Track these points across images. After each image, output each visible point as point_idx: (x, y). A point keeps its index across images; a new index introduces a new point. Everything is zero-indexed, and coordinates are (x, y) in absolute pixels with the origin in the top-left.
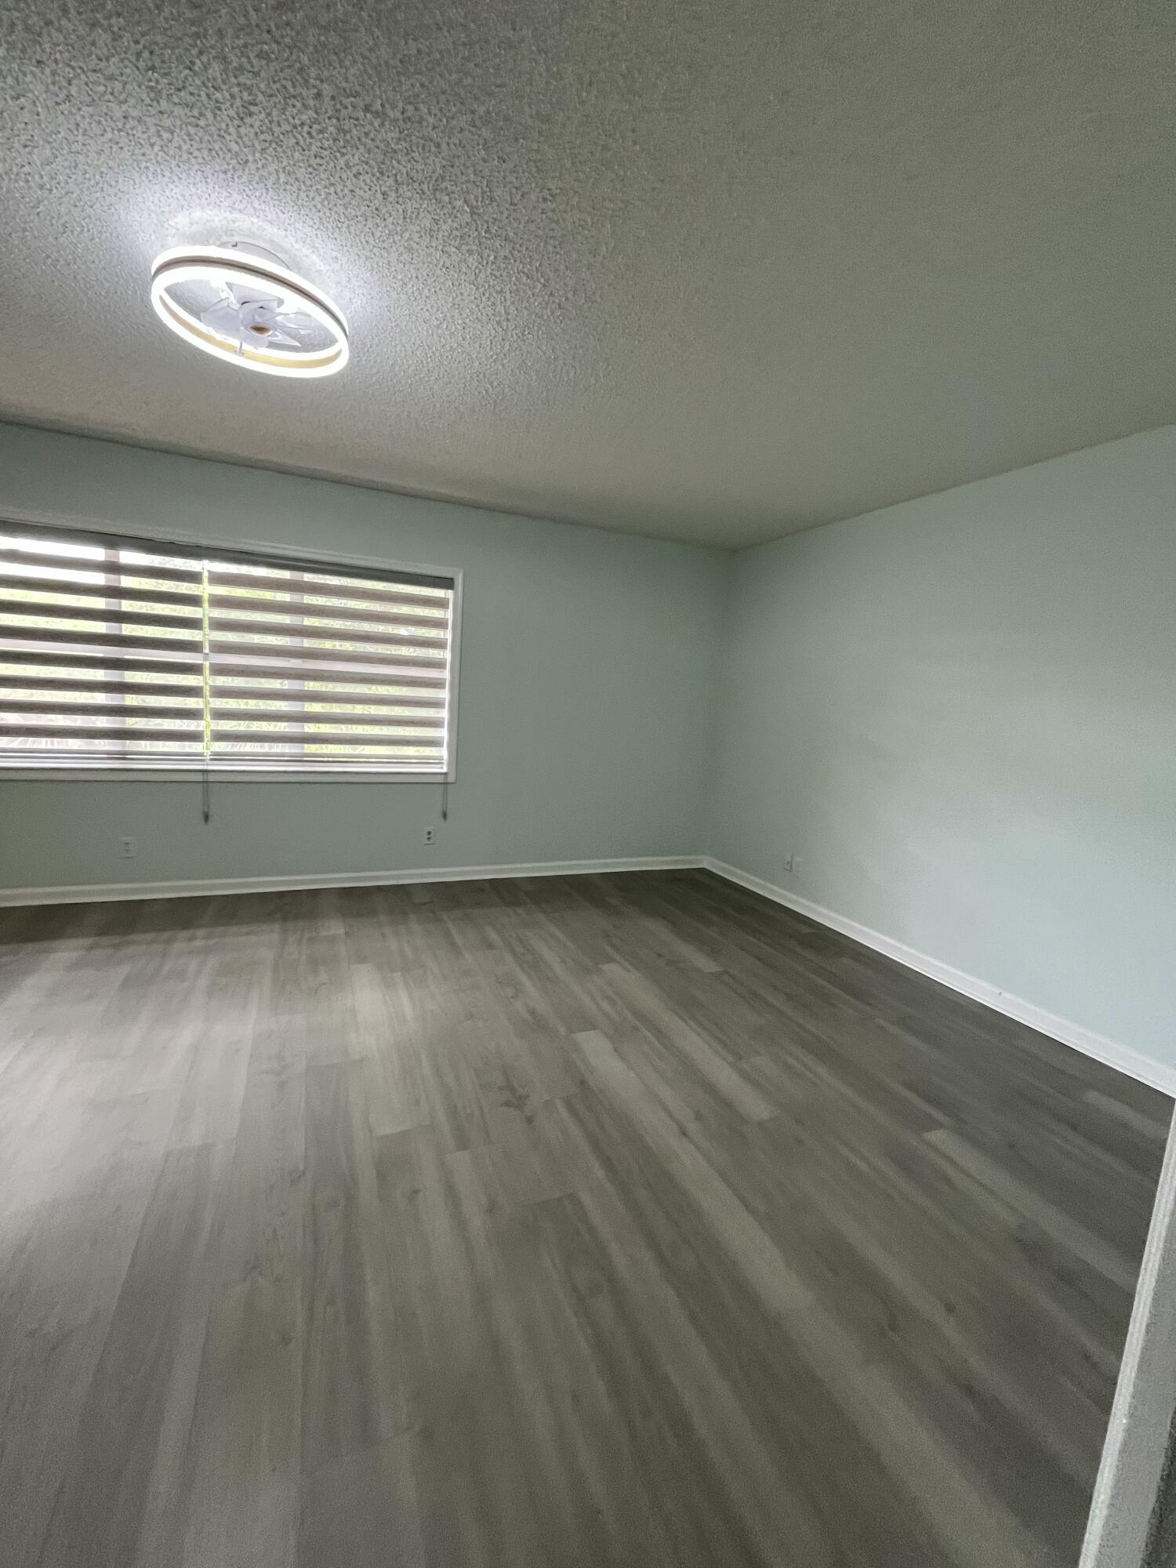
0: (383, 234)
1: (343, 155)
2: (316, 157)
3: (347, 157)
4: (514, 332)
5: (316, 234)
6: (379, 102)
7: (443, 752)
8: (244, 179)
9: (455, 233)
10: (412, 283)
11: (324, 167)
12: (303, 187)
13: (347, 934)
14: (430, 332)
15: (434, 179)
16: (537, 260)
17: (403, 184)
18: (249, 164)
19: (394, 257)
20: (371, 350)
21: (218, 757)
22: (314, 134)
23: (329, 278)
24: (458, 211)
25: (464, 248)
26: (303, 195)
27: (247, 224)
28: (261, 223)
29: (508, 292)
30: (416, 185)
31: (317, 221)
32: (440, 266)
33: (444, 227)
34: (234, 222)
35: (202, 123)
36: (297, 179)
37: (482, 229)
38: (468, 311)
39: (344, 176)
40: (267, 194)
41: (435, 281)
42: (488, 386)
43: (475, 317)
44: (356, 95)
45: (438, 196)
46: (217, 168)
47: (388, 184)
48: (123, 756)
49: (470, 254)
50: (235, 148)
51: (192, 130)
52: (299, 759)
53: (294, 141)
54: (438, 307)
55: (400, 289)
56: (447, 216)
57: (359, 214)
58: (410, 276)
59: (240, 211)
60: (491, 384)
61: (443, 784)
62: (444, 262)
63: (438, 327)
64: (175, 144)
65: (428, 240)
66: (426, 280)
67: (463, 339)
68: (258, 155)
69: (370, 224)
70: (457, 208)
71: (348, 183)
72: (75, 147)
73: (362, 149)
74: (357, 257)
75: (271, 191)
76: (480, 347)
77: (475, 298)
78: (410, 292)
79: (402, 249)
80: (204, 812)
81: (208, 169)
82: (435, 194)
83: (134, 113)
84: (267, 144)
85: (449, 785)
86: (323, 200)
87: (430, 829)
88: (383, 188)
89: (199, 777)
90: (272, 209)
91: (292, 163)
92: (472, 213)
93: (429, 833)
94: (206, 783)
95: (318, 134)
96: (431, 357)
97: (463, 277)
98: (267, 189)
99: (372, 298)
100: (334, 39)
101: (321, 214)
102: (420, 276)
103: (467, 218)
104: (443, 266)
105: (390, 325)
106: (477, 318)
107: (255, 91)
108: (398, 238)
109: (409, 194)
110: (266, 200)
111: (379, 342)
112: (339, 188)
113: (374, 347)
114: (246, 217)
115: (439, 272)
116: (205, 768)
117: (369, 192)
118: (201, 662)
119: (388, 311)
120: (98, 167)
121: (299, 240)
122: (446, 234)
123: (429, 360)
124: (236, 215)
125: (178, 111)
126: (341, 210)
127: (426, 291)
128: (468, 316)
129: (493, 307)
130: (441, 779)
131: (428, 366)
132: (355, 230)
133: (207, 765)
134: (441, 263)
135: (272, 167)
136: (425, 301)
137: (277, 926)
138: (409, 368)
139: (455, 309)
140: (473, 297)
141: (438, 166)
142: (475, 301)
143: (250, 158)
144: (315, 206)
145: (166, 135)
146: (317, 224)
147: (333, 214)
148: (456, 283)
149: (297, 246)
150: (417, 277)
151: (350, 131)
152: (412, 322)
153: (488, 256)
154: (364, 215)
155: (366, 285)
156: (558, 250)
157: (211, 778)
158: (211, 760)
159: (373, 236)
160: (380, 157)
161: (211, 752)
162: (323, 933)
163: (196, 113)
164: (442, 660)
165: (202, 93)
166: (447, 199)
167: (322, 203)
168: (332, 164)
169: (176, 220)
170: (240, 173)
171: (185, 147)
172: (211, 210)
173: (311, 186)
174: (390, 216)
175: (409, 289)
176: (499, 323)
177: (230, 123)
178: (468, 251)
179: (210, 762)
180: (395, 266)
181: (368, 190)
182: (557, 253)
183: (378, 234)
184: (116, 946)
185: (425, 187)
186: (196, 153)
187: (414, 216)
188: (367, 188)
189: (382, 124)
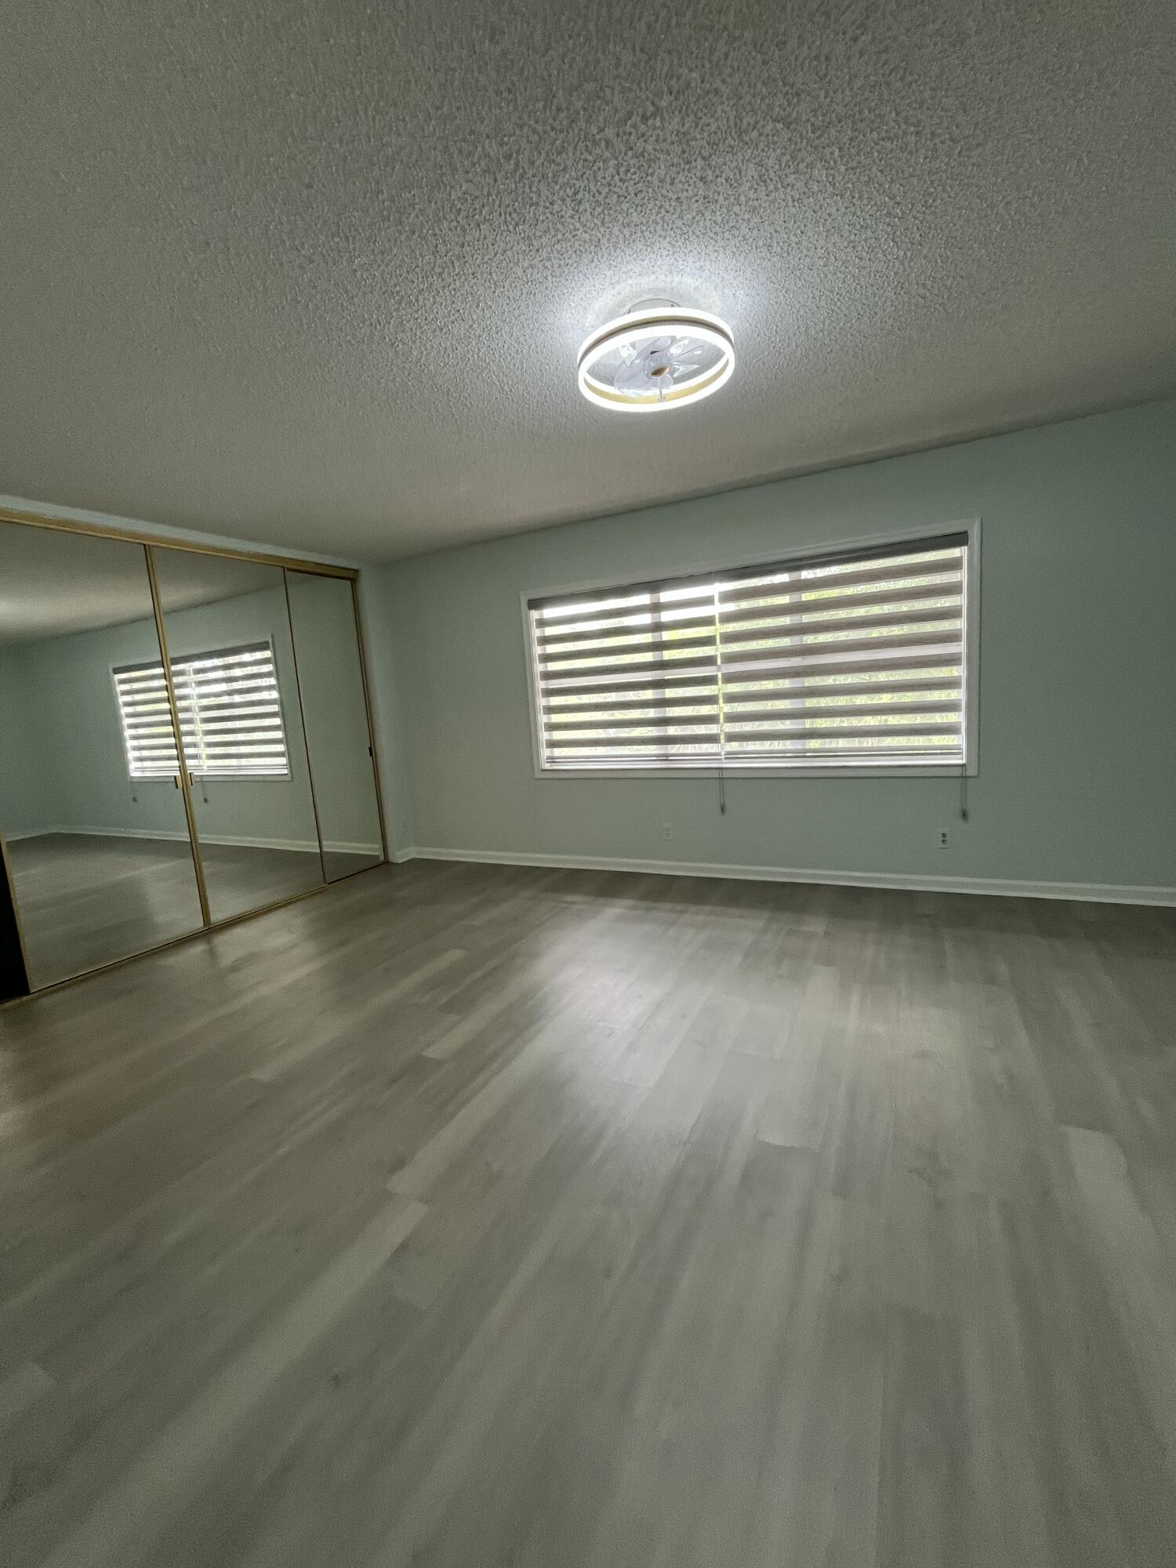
0: (724, 215)
1: (652, 175)
2: (636, 195)
3: (656, 174)
4: (914, 212)
5: (675, 259)
6: (649, 104)
7: (959, 740)
8: (606, 255)
9: (784, 160)
10: (775, 240)
11: (646, 198)
12: (644, 228)
13: (827, 934)
14: (822, 275)
15: (733, 126)
16: (890, 112)
17: (710, 156)
18: (602, 241)
19: (744, 230)
20: (778, 330)
21: (731, 755)
22: (624, 177)
23: (706, 289)
24: (774, 135)
25: (802, 166)
26: (647, 234)
27: (628, 289)
28: (635, 282)
29: (879, 174)
30: (721, 147)
31: (668, 246)
32: (790, 204)
33: (770, 162)
34: (619, 294)
35: (560, 236)
36: (636, 225)
37: (807, 132)
38: (847, 227)
39: (664, 192)
40: (625, 254)
41: (795, 222)
42: (922, 291)
43: (858, 227)
44: (630, 116)
45: (746, 139)
46: (587, 262)
47: (699, 167)
48: (665, 757)
49: (812, 168)
50: (586, 236)
51: (558, 247)
52: (801, 755)
53: (615, 196)
54: (815, 245)
55: (768, 254)
56: (766, 149)
57: (695, 214)
58: (769, 235)
59: (618, 282)
60: (924, 285)
61: (959, 777)
62: (792, 197)
63: (825, 265)
64: (556, 266)
65: (763, 188)
66: (786, 228)
67: (861, 259)
68: (602, 229)
69: (707, 214)
70: (771, 133)
71: (671, 195)
72: (516, 312)
73: (662, 157)
74: (716, 254)
75: (626, 250)
76: (885, 256)
77: (846, 208)
78: (779, 250)
79: (747, 216)
80: (721, 805)
81: (582, 267)
82: (742, 140)
83: (526, 264)
84: (602, 216)
85: (970, 780)
86: (663, 226)
87: (945, 830)
88: (698, 174)
89: (716, 774)
90: (635, 263)
91: (625, 215)
92: (788, 126)
93: (944, 835)
94: (721, 779)
95: (626, 175)
96: (838, 300)
97: (820, 197)
98: (623, 251)
99: (750, 280)
100: (590, 87)
101: (668, 239)
102: (778, 229)
103: (786, 135)
104: (793, 201)
105: (781, 294)
106: (862, 227)
107: (572, 182)
108: (736, 209)
109: (721, 161)
110: (628, 259)
111: (782, 317)
112: (667, 205)
113: (779, 324)
114: (624, 284)
115: (793, 210)
116: (720, 766)
117: (690, 189)
118: (715, 674)
119: (771, 282)
120: (532, 317)
121: (667, 273)
122: (777, 167)
123: (839, 304)
124: (618, 288)
125: (544, 240)
126: (679, 223)
127: (793, 238)
128: (850, 231)
129: (872, 203)
130: (957, 772)
131: (842, 311)
132: (700, 231)
133: (722, 763)
134: (790, 198)
135: (616, 231)
136: (798, 249)
137: (766, 914)
138: (824, 324)
139: (833, 234)
140: (843, 209)
141: (728, 109)
142: (848, 211)
143: (600, 236)
144: (660, 236)
145: (548, 264)
146: (671, 249)
147: (676, 231)
148: (817, 208)
149: (669, 280)
150: (776, 231)
151: (644, 150)
152: (799, 278)
153: (832, 153)
154: (699, 212)
155: (738, 273)
156: (909, 79)
157: (726, 774)
158: (726, 758)
159: (717, 224)
160: (678, 149)
161: (726, 752)
162: (804, 929)
163: (553, 233)
164: (957, 632)
165: (547, 215)
166: (755, 134)
167: (663, 229)
168: (650, 190)
169: (588, 320)
170: (600, 254)
171: (562, 263)
172: (601, 297)
173: (648, 222)
174: (719, 194)
175: (776, 249)
176: (889, 214)
177: (573, 221)
178: (807, 167)
179: (724, 761)
180: (751, 237)
181: (688, 188)
182: (910, 84)
183: (719, 219)
184: (647, 909)
185: (730, 141)
186: (570, 262)
187: (738, 176)
188: (686, 186)
189: (663, 119)
